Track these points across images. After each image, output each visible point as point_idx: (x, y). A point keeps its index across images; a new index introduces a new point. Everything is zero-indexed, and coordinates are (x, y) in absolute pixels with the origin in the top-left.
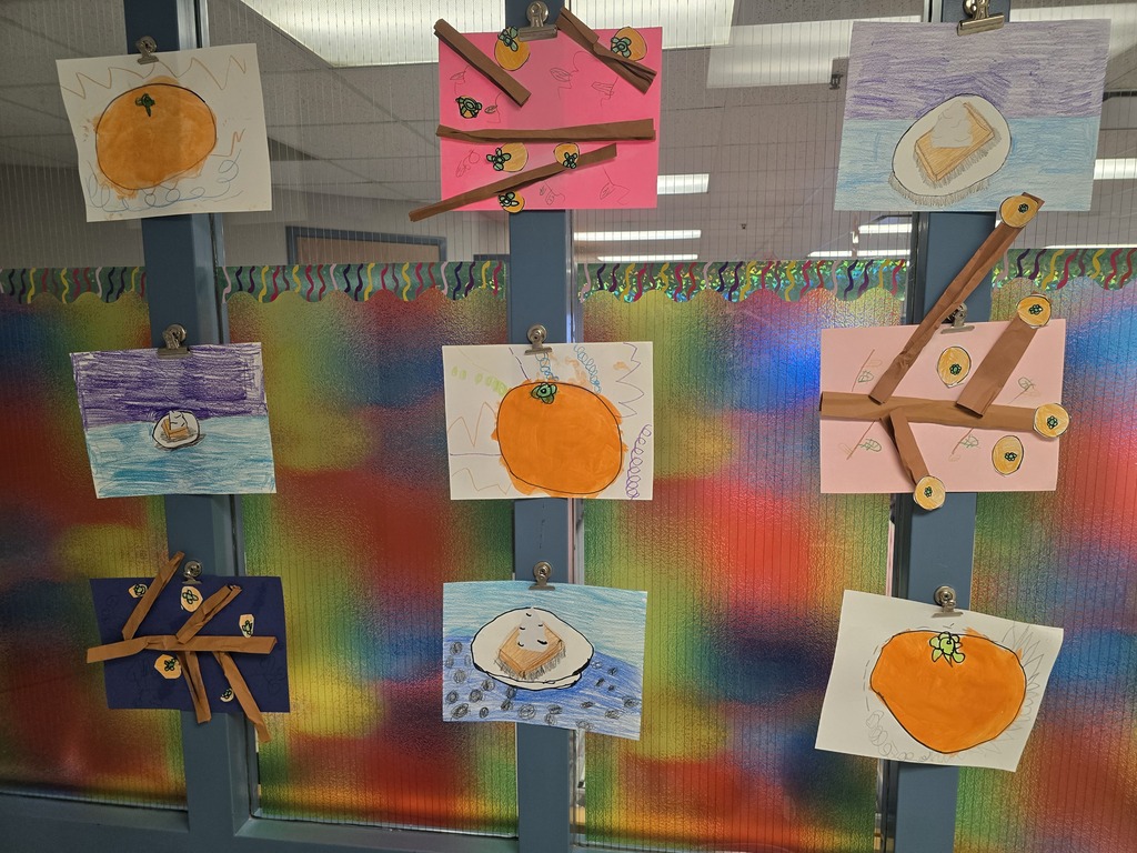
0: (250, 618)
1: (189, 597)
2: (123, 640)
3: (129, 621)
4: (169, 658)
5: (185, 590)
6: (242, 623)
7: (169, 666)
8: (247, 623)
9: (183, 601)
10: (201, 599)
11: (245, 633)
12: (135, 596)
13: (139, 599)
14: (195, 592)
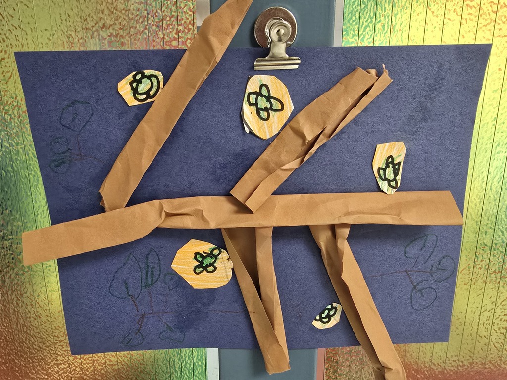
0: (398, 150)
1: (263, 103)
2: (102, 210)
3: (118, 165)
4: (206, 247)
5: (253, 84)
6: (379, 162)
7: (203, 264)
8: (390, 162)
9: (248, 112)
10: (289, 107)
11: (384, 185)
12: (132, 102)
13: (144, 109)
14: (278, 89)
